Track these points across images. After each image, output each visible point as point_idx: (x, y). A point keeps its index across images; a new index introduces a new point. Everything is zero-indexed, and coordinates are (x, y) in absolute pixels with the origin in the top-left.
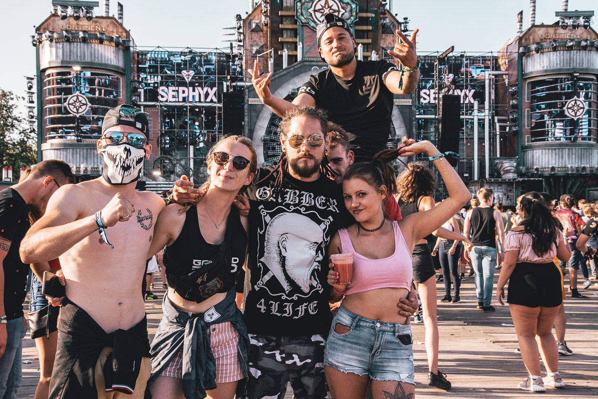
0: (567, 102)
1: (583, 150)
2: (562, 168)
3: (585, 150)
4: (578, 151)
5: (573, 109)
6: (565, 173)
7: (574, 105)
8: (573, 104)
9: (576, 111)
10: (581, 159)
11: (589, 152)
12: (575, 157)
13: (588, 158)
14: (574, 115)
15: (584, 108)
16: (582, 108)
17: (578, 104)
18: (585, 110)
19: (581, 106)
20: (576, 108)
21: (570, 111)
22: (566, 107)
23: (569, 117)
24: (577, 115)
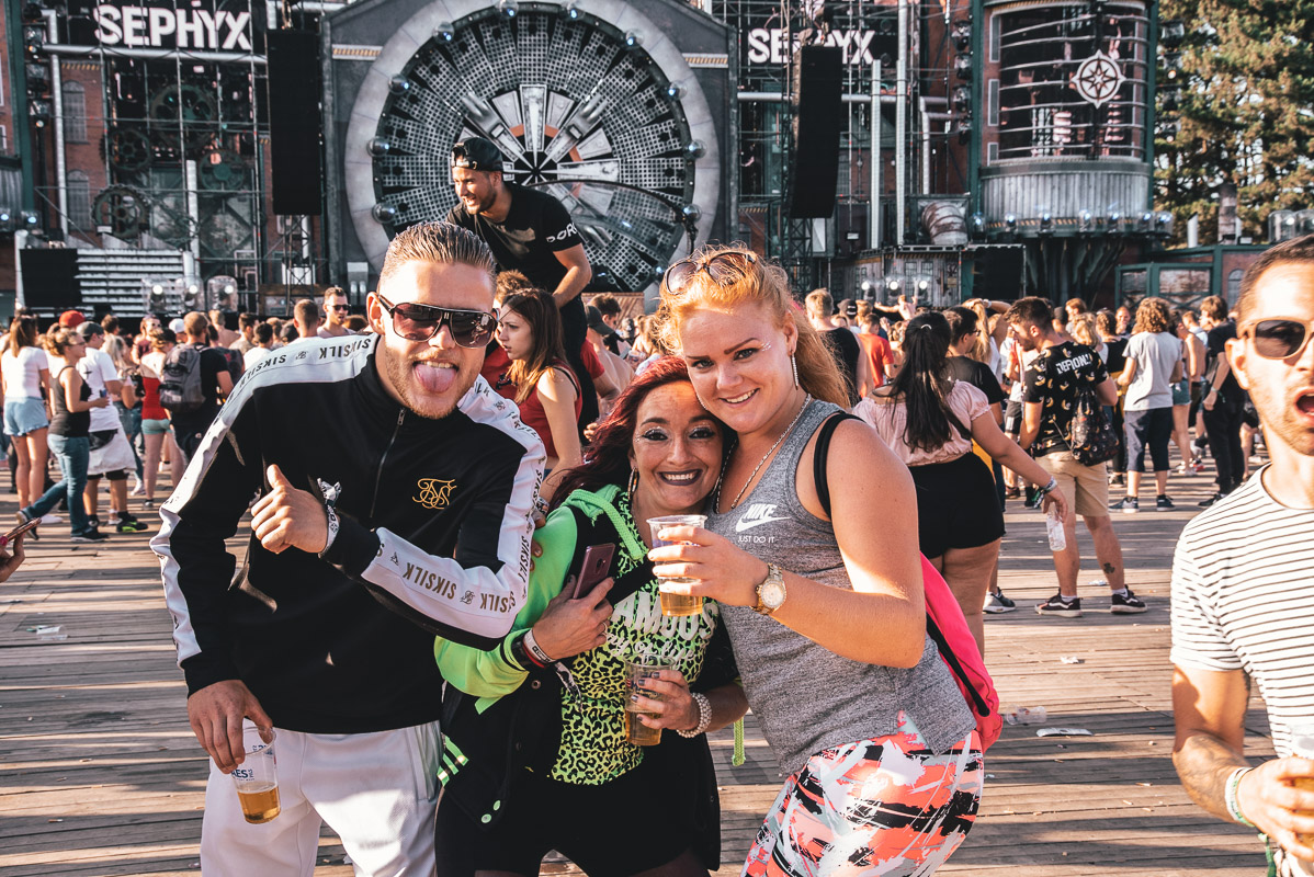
0: (1080, 64)
1: (1112, 177)
2: (1067, 219)
3: (1118, 177)
4: (1102, 179)
5: (1092, 82)
6: (1072, 230)
8: (1094, 70)
9: (1099, 86)
10: (1107, 199)
11: (1125, 182)
12: (1095, 194)
13: (1122, 196)
14: (1094, 95)
15: (1116, 79)
16: (1112, 79)
17: (1104, 70)
18: (1119, 82)
19: (1111, 73)
20: (1099, 79)
21: (1086, 85)
22: (1078, 76)
23: (1084, 100)
24: (1102, 95)
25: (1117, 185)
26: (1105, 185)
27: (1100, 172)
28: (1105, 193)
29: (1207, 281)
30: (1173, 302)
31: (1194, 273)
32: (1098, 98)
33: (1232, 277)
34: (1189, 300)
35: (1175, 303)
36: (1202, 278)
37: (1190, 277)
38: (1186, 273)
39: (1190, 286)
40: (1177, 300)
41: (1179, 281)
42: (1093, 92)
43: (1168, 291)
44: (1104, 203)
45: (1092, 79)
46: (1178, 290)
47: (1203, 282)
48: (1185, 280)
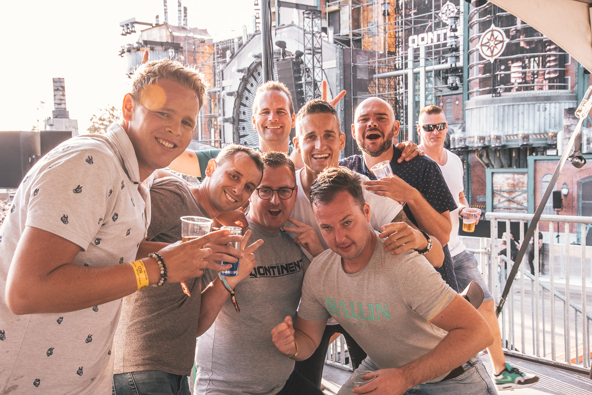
0: (481, 35)
1: (506, 107)
3: (511, 107)
4: (498, 110)
5: (488, 46)
7: (490, 40)
8: (489, 38)
9: (492, 48)
10: (503, 122)
11: (518, 110)
12: (494, 120)
13: (515, 120)
14: (490, 54)
15: (502, 42)
16: (501, 42)
17: (495, 37)
18: (505, 44)
19: (500, 38)
20: (492, 43)
21: (485, 48)
22: (480, 44)
23: (485, 59)
24: (494, 54)
25: (511, 113)
26: (501, 113)
27: (497, 105)
28: (501, 119)
29: (526, 182)
30: (503, 197)
31: (516, 176)
32: (492, 56)
33: (544, 180)
34: (514, 195)
35: (504, 197)
36: (522, 180)
37: (514, 179)
38: (510, 176)
39: (514, 186)
40: (506, 195)
41: (506, 182)
42: (489, 53)
43: (499, 189)
44: (501, 126)
45: (488, 44)
46: (506, 188)
47: (523, 183)
48: (511, 181)
